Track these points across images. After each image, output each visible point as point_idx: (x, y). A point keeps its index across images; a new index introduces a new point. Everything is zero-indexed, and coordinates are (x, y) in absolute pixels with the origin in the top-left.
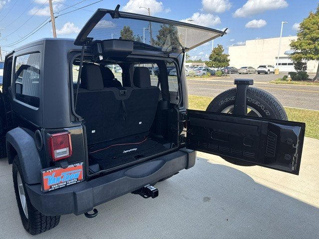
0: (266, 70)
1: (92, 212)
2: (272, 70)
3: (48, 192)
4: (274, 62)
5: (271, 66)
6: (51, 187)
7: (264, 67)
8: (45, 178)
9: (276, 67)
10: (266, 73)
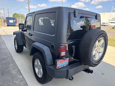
0: (105, 25)
1: (71, 78)
2: (107, 24)
3: (58, 69)
4: (108, 22)
5: (107, 23)
6: (59, 67)
7: (104, 23)
8: (57, 63)
9: (109, 24)
10: (105, 26)
